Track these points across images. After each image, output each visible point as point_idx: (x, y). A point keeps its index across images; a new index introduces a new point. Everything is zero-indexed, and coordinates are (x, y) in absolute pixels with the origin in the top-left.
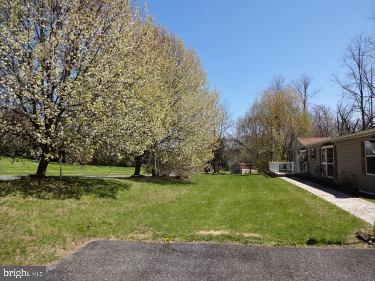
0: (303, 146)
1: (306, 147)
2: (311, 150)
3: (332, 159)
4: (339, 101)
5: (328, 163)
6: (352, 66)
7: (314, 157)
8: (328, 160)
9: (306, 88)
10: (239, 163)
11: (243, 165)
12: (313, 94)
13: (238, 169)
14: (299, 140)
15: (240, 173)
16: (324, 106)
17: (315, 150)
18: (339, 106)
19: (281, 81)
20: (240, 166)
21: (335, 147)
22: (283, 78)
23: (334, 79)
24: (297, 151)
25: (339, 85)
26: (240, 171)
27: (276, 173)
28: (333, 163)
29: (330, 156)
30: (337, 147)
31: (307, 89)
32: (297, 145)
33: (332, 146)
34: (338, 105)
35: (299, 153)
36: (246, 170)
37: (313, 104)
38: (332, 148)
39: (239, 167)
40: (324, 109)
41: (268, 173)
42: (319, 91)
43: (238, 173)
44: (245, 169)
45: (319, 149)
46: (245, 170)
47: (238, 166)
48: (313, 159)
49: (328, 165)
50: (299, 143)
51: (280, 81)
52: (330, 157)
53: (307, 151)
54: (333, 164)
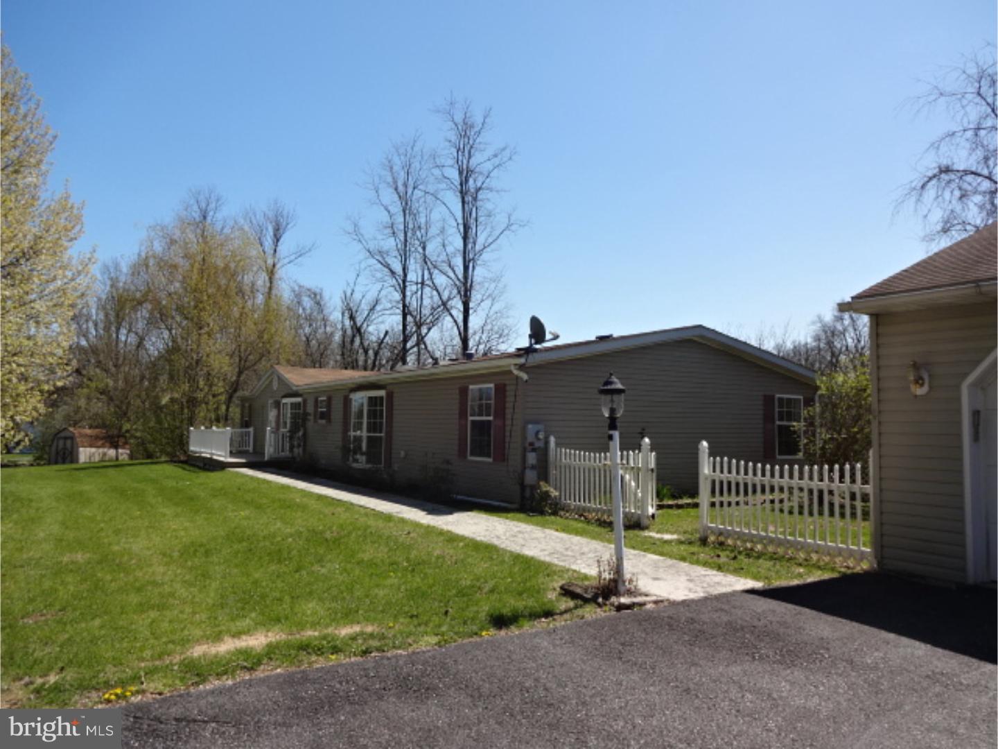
0: (294, 388)
1: (301, 392)
2: (316, 401)
3: (381, 423)
4: (348, 284)
5: (369, 430)
6: (390, 208)
7: (325, 416)
8: (369, 423)
9: (277, 239)
10: (71, 429)
11: (81, 435)
12: (293, 257)
13: (65, 448)
14: (282, 372)
15: (72, 462)
16: (321, 289)
17: (329, 399)
18: (349, 294)
19: (213, 206)
20: (72, 438)
21: (390, 396)
22: (218, 200)
23: (350, 228)
24: (270, 401)
25: (361, 246)
26: (71, 453)
27: (215, 457)
28: (381, 432)
29: (373, 414)
30: (395, 395)
31: (282, 240)
32: (271, 382)
33: (382, 393)
34: (345, 293)
35: (277, 404)
36: (93, 450)
37: (295, 281)
38: (381, 398)
39: (69, 442)
40: (318, 297)
41: (182, 458)
42: (310, 250)
43: (64, 462)
44: (91, 446)
45: (342, 399)
46: (88, 449)
47: (66, 438)
48: (323, 422)
49: (369, 437)
50: (279, 378)
51: (208, 205)
52: (375, 417)
53: (305, 401)
54: (382, 435)
